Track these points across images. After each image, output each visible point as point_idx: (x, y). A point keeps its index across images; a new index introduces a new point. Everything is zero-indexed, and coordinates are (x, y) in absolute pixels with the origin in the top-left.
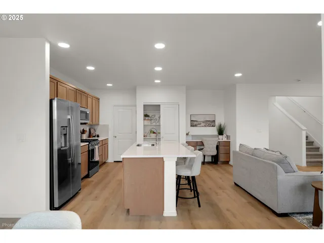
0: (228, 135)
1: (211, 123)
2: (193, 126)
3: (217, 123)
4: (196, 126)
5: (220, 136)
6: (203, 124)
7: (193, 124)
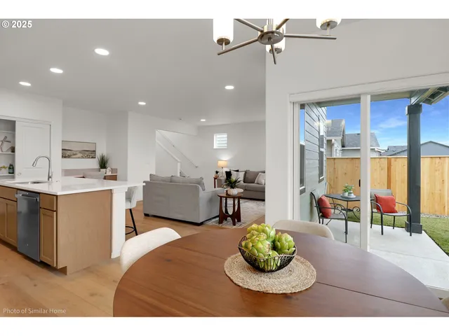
0: (113, 167)
1: (91, 154)
2: (65, 157)
3: (98, 154)
4: (69, 157)
5: (101, 170)
6: (80, 155)
7: (66, 154)
